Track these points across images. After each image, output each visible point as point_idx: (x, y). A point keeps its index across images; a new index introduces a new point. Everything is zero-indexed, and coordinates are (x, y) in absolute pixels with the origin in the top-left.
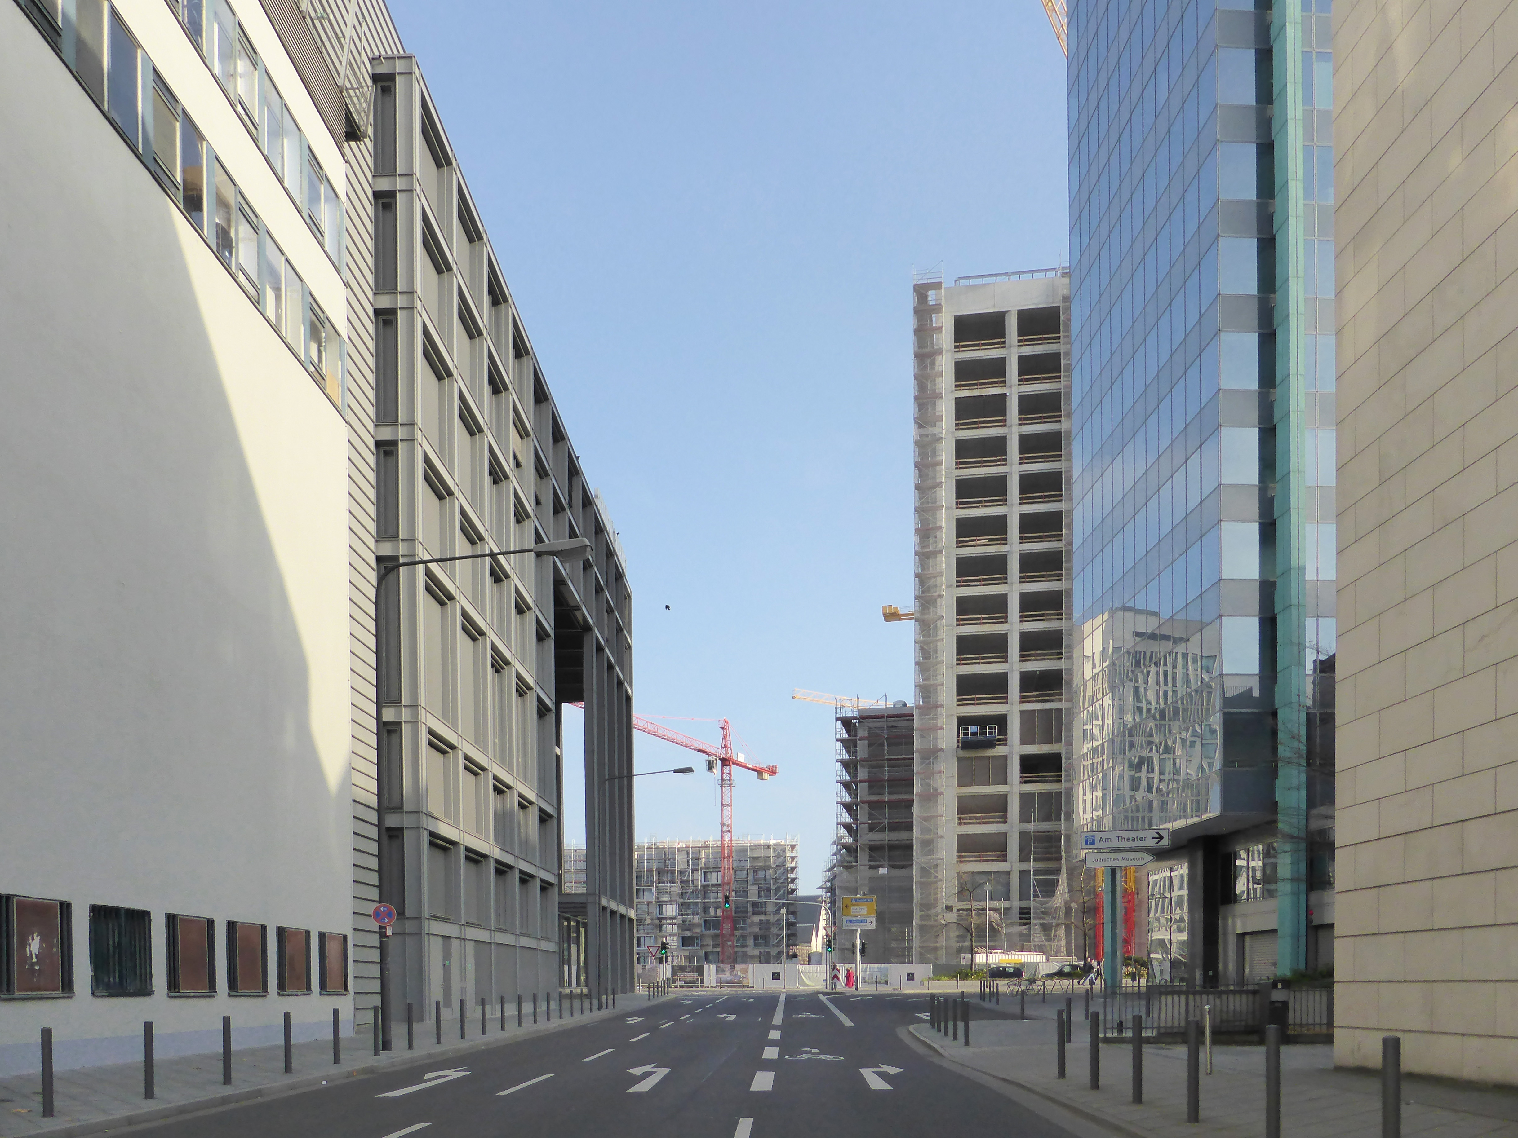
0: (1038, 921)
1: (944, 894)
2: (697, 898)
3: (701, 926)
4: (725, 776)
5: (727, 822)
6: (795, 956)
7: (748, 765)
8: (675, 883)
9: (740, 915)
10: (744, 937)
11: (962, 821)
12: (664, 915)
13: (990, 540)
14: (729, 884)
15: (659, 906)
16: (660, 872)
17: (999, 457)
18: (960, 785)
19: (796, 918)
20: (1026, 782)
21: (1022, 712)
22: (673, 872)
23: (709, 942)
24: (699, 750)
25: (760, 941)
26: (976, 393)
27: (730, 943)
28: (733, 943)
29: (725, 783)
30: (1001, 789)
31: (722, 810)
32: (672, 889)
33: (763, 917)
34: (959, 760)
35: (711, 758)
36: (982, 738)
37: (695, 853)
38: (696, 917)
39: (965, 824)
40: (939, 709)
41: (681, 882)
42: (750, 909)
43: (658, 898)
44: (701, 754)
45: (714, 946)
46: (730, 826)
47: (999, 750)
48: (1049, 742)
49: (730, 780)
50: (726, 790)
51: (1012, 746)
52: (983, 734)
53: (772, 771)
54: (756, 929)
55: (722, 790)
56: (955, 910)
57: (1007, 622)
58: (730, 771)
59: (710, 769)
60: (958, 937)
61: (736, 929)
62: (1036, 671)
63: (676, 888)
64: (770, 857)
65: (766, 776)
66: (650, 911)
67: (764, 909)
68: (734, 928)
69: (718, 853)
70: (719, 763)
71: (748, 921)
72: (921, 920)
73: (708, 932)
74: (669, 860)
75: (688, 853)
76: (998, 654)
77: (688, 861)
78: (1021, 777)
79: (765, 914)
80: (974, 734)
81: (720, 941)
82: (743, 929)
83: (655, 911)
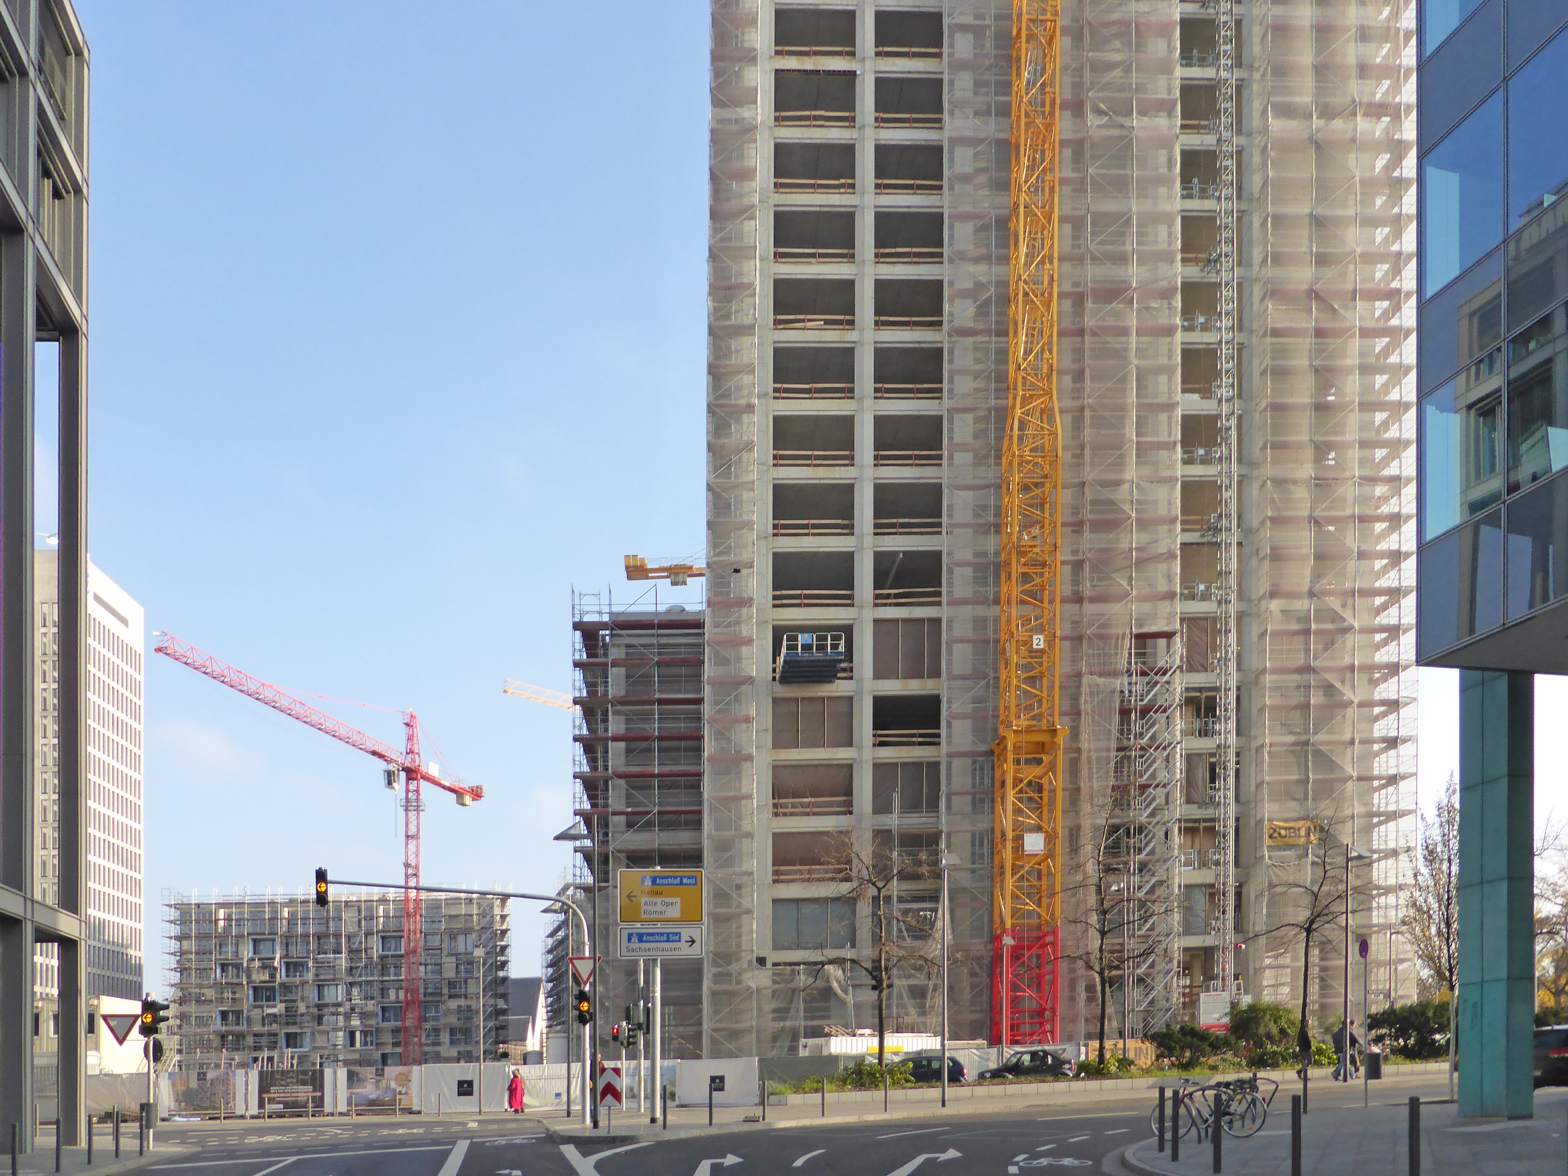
0: (905, 982)
1: (755, 936)
2: (372, 975)
3: (377, 1015)
4: (410, 794)
5: (413, 862)
6: (505, 1055)
7: (442, 782)
8: (341, 953)
9: (429, 998)
10: (437, 1030)
11: (781, 810)
12: (326, 1001)
13: (827, 322)
14: (414, 951)
15: (319, 986)
16: (319, 937)
17: (842, 181)
18: (776, 746)
19: (507, 1002)
20: (882, 744)
21: (876, 621)
22: (338, 936)
23: (388, 1038)
24: (374, 753)
25: (459, 1036)
26: (808, 64)
27: (416, 1040)
28: (420, 1039)
29: (412, 805)
30: (843, 754)
31: (407, 844)
32: (337, 962)
33: (462, 1002)
34: (776, 701)
35: (392, 767)
36: (819, 655)
37: (370, 909)
38: (371, 1003)
39: (785, 814)
40: (744, 611)
41: (350, 952)
42: (445, 991)
43: (317, 975)
44: (375, 759)
45: (396, 1044)
46: (417, 867)
47: (840, 687)
48: (918, 674)
49: (418, 800)
50: (412, 815)
51: (862, 679)
52: (821, 648)
53: (477, 794)
54: (453, 1020)
55: (407, 815)
56: (769, 964)
57: (853, 465)
58: (418, 787)
59: (390, 783)
60: (775, 1011)
61: (426, 1020)
62: (896, 553)
63: (343, 960)
64: (472, 915)
65: (468, 799)
66: (305, 994)
67: (463, 990)
68: (423, 1019)
69: (400, 910)
70: (403, 775)
71: (442, 1008)
72: (715, 982)
73: (386, 1024)
74: (333, 919)
75: (360, 911)
76: (839, 521)
77: (360, 921)
78: (874, 736)
79: (466, 997)
80: (807, 647)
81: (401, 1038)
82: (436, 1019)
83: (312, 995)
